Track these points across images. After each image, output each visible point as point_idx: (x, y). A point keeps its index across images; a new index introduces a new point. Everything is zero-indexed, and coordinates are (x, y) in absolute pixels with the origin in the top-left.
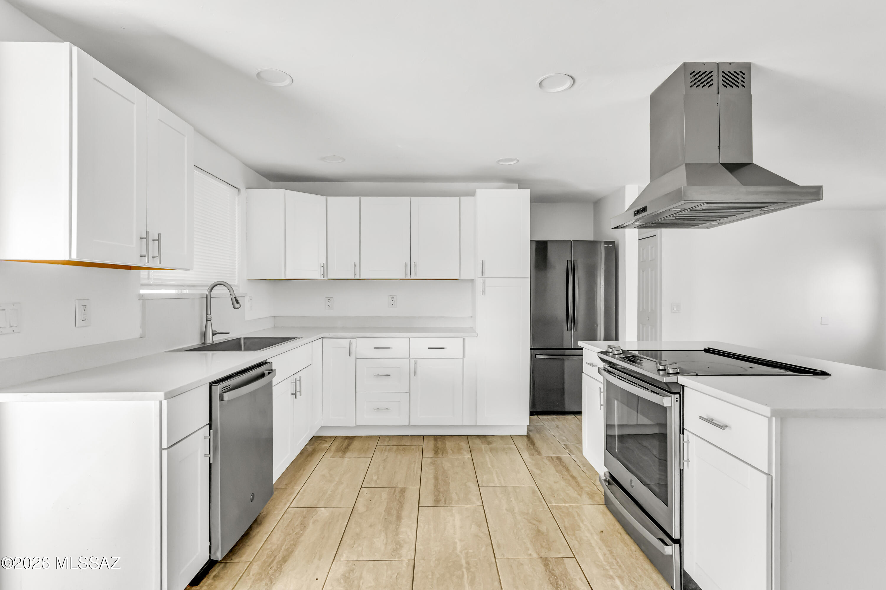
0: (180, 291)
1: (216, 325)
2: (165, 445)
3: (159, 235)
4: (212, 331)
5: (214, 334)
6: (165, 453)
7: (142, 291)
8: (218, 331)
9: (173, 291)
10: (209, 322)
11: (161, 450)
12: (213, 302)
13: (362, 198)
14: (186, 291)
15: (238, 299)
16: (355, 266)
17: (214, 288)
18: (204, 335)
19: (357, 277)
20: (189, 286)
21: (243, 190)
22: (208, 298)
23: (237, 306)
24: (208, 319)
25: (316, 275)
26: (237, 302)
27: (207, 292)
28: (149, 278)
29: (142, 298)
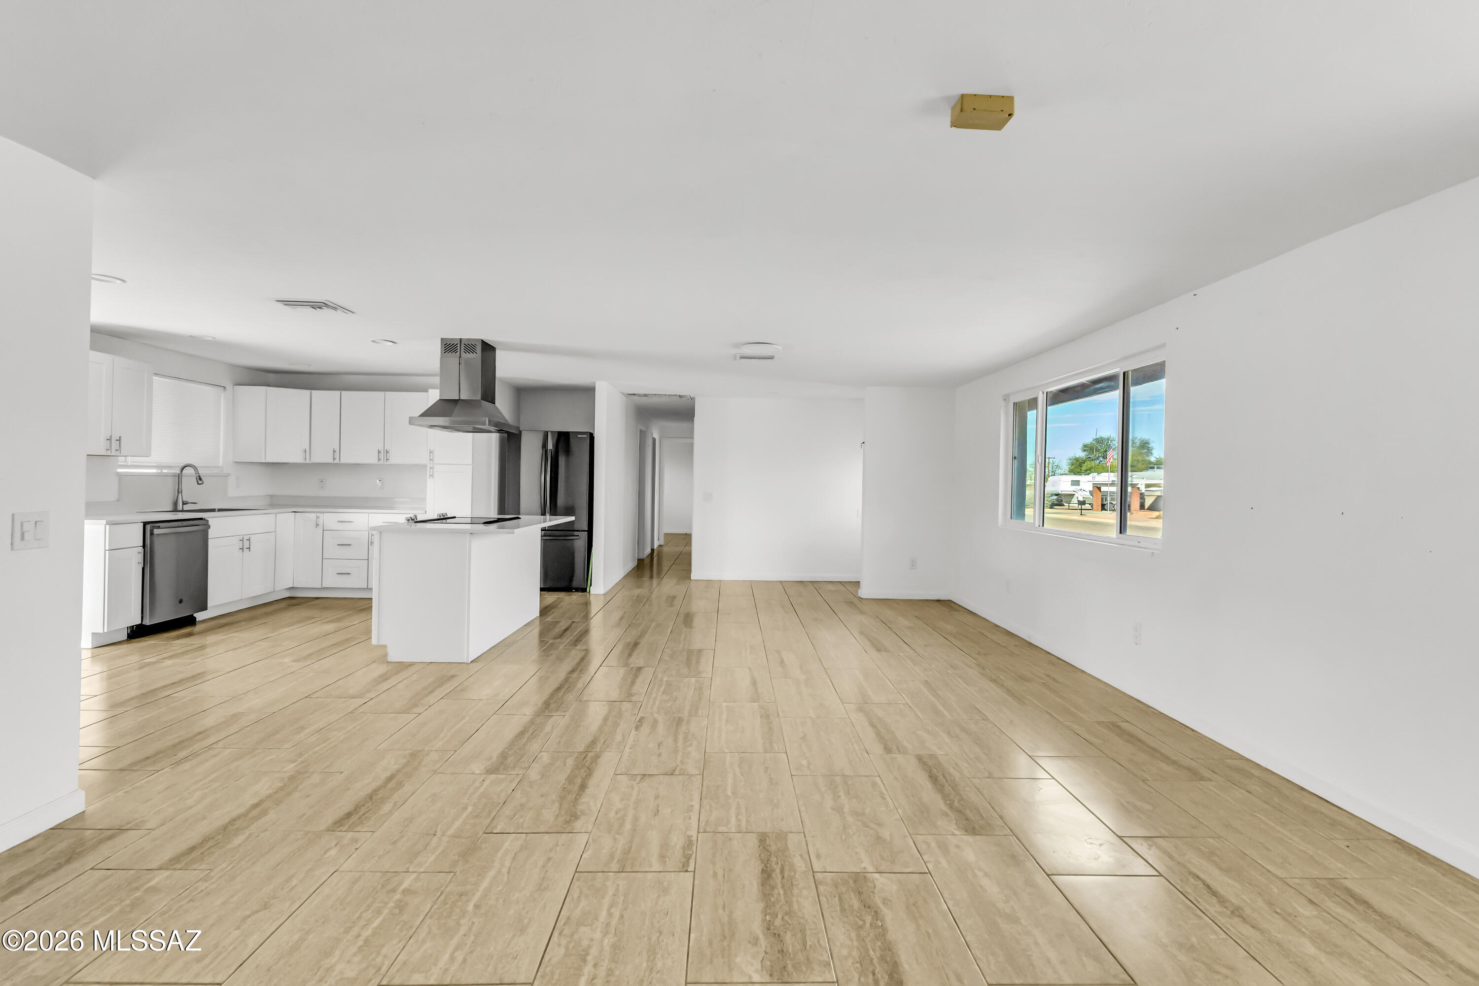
0: (159, 471)
1: (186, 496)
2: (107, 548)
3: (120, 437)
4: (183, 502)
5: (184, 503)
6: (107, 552)
7: (119, 470)
8: (189, 502)
9: (154, 471)
10: (180, 495)
11: (105, 550)
12: (184, 479)
13: (343, 392)
14: (165, 471)
15: (202, 477)
16: (334, 452)
17: (185, 469)
18: (175, 504)
19: (337, 461)
20: (165, 467)
21: (229, 387)
22: (179, 477)
23: (200, 482)
24: (179, 491)
25: (298, 459)
26: (200, 479)
27: (178, 472)
28: (126, 461)
29: (118, 474)
